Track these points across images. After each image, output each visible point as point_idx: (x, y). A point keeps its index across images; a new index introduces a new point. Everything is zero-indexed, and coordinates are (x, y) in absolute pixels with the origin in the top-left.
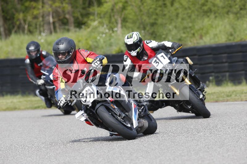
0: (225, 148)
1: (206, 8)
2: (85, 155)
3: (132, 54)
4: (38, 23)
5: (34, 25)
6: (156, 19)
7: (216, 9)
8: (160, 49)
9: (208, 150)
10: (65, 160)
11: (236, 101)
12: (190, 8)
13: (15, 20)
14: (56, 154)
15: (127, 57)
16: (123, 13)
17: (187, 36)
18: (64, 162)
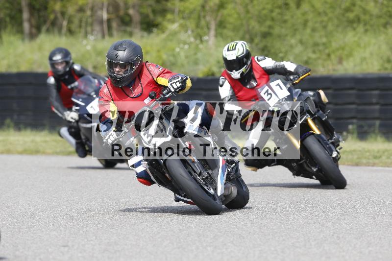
0: (365, 240)
1: (351, 15)
2: (143, 233)
4: (84, 20)
5: (77, 22)
6: (270, 27)
7: (367, 17)
9: (338, 241)
10: (110, 240)
11: (388, 167)
12: (325, 13)
13: (48, 12)
14: (96, 229)
15: (224, 80)
16: (220, 14)
17: (319, 58)
18: (108, 243)
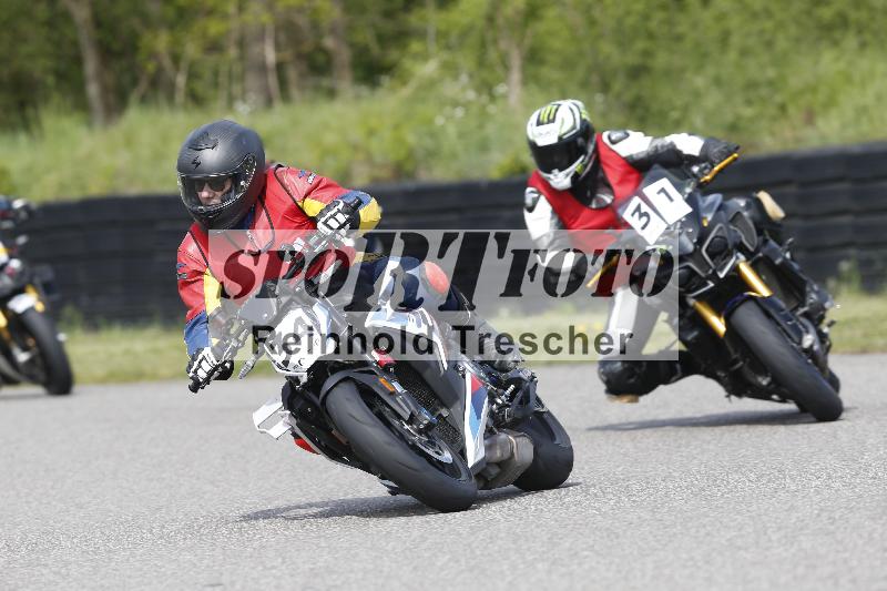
1: (826, 13)
2: (388, 543)
3: (552, 183)
4: (224, 69)
5: (207, 75)
6: (647, 54)
7: (863, 15)
8: (656, 166)
9: (832, 528)
10: (314, 564)
12: (769, 14)
13: (141, 57)
15: (536, 195)
16: (529, 32)
17: (760, 116)
18: (312, 569)
